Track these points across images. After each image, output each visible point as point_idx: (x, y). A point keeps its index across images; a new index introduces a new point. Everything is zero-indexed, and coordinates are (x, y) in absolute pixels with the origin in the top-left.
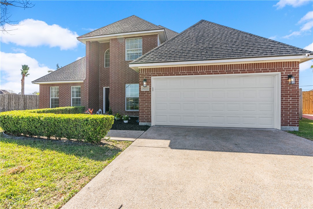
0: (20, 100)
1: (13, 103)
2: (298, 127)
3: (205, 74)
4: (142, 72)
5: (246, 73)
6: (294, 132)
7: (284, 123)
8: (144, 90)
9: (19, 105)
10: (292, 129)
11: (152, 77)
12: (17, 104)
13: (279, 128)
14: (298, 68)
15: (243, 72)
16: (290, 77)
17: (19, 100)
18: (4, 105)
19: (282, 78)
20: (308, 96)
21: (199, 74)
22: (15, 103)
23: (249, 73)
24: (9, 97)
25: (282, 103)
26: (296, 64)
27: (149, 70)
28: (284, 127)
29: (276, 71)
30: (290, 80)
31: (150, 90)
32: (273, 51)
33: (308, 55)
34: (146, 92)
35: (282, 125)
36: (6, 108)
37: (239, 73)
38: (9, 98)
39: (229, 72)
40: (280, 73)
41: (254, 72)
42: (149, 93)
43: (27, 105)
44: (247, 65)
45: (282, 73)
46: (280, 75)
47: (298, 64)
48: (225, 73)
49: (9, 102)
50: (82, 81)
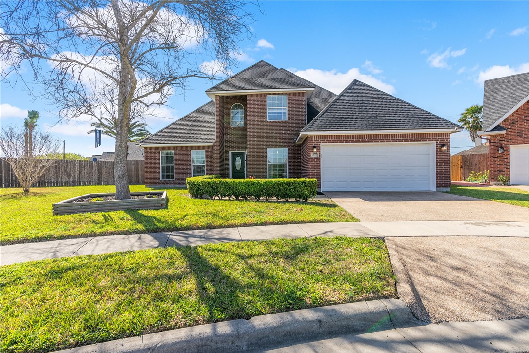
0: (94, 169)
1: (86, 173)
2: (449, 188)
3: (373, 142)
4: (311, 139)
5: (408, 141)
6: (447, 192)
7: (438, 185)
8: (314, 157)
9: (92, 175)
10: (445, 189)
11: (321, 144)
12: (91, 174)
13: (435, 189)
14: (449, 139)
15: (406, 141)
16: (443, 146)
17: (92, 169)
18: (74, 176)
19: (437, 146)
20: (456, 161)
21: (367, 142)
22: (87, 173)
23: (410, 141)
24: (80, 164)
25: (437, 168)
26: (447, 135)
27: (319, 137)
28: (438, 188)
29: (432, 141)
30: (443, 149)
31: (320, 157)
32: (430, 124)
33: (457, 129)
34: (315, 158)
35: (437, 187)
36: (76, 180)
37: (402, 141)
38: (80, 166)
39: (394, 141)
40: (435, 142)
41: (414, 141)
42: (319, 159)
43: (103, 176)
44: (408, 135)
45: (437, 142)
46: (435, 143)
47: (449, 135)
48: (390, 142)
49: (80, 172)
50: (212, 144)
